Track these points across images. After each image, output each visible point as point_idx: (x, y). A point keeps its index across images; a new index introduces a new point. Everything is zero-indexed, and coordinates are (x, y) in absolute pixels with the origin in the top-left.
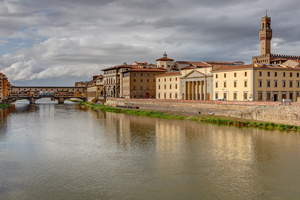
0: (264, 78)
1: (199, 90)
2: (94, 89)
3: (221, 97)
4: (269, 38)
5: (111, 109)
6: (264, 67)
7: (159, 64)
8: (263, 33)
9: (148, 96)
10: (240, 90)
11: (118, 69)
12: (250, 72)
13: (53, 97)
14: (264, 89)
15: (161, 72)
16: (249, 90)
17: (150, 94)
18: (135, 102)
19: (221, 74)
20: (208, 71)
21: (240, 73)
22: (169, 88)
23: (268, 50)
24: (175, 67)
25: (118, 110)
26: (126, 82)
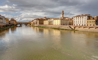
0: (62, 21)
1: (51, 23)
2: (32, 23)
3: (55, 24)
4: (63, 14)
5: (35, 26)
6: (62, 19)
7: (44, 18)
8: (62, 13)
9: (42, 24)
10: (58, 23)
11: (37, 19)
12: (60, 20)
13: (25, 24)
14: (62, 23)
15: (45, 20)
16: (60, 23)
17: (43, 24)
18: (40, 25)
19: (55, 20)
20: (53, 20)
21: (58, 20)
22: (46, 23)
23: (63, 16)
24: (47, 19)
25: (37, 27)
26: (38, 21)
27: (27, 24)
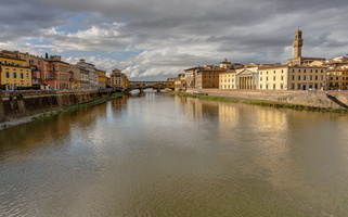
0: (296, 74)
1: (249, 82)
2: (179, 82)
3: (264, 88)
4: (300, 46)
5: (189, 95)
6: (296, 66)
7: (221, 66)
8: (296, 43)
9: (214, 87)
10: (278, 82)
11: (194, 69)
12: (285, 70)
13: (154, 88)
14: (296, 82)
15: (223, 71)
16: (285, 82)
17: (215, 85)
18: (206, 91)
19: (264, 72)
20: (255, 70)
21: (278, 71)
22: (228, 81)
23: (299, 54)
24: (232, 68)
25: (194, 96)
26: (199, 78)
27: (161, 88)
